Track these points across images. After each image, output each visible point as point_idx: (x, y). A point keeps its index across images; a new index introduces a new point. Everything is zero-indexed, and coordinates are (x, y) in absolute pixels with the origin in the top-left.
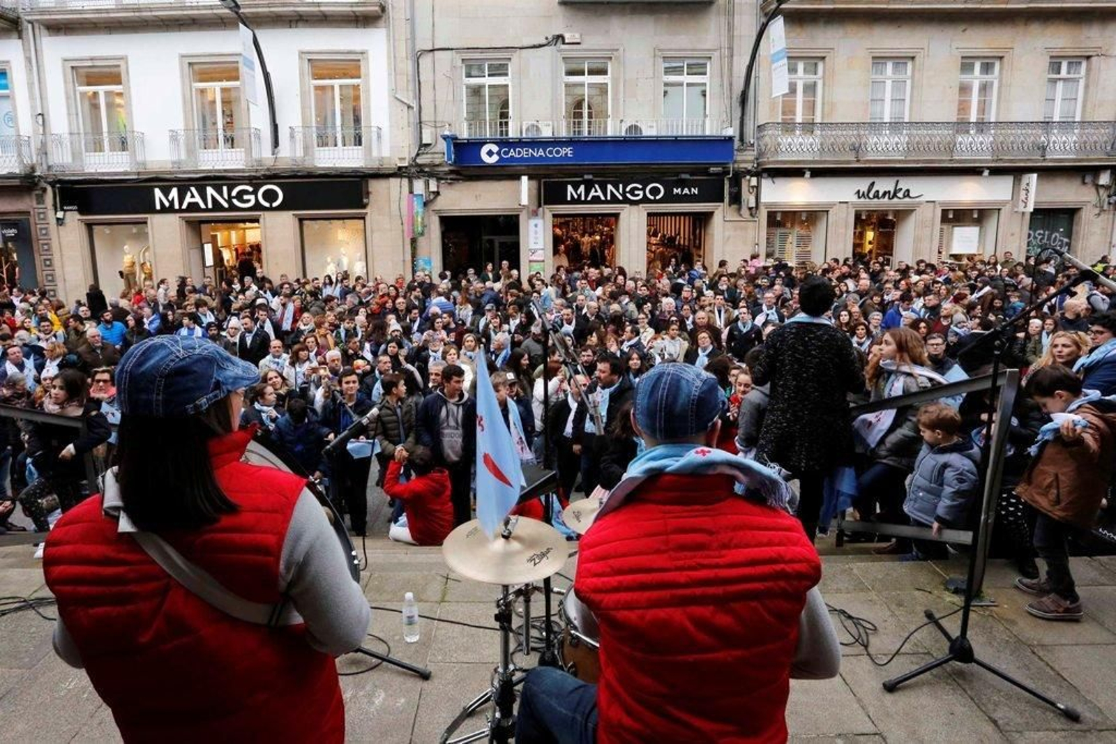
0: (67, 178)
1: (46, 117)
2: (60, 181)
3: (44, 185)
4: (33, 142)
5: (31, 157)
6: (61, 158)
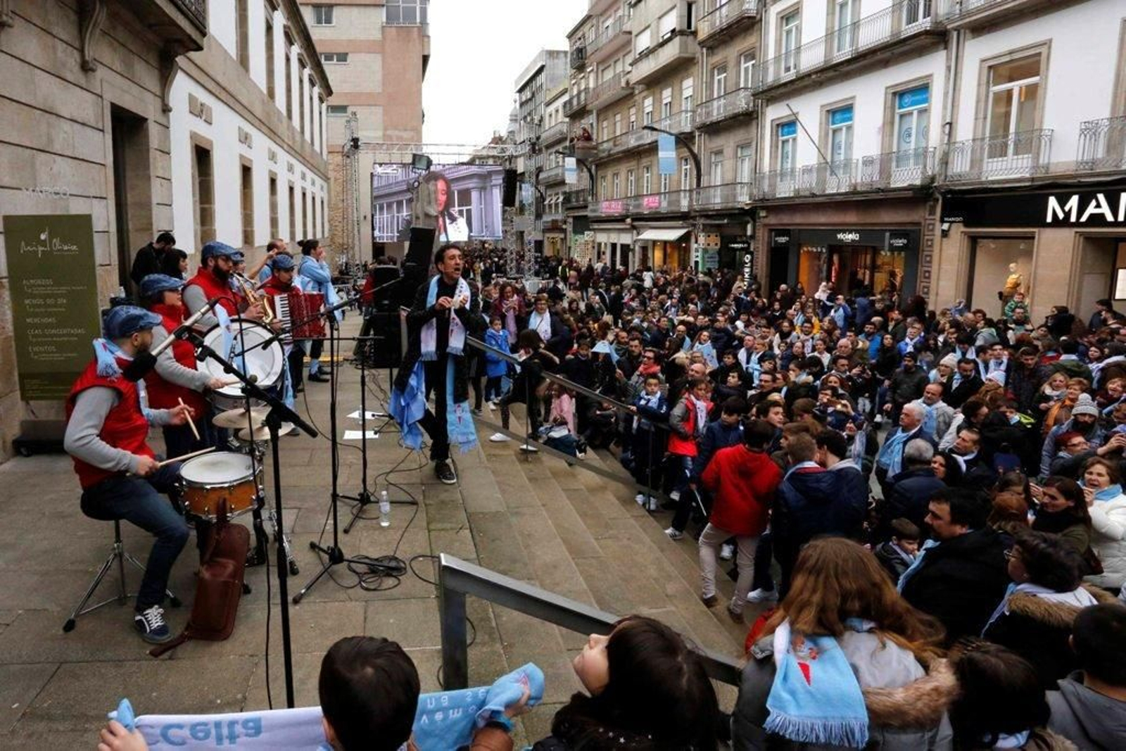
0: (957, 188)
1: (954, 125)
2: (950, 191)
3: (937, 196)
4: (937, 154)
5: (933, 167)
6: (960, 166)
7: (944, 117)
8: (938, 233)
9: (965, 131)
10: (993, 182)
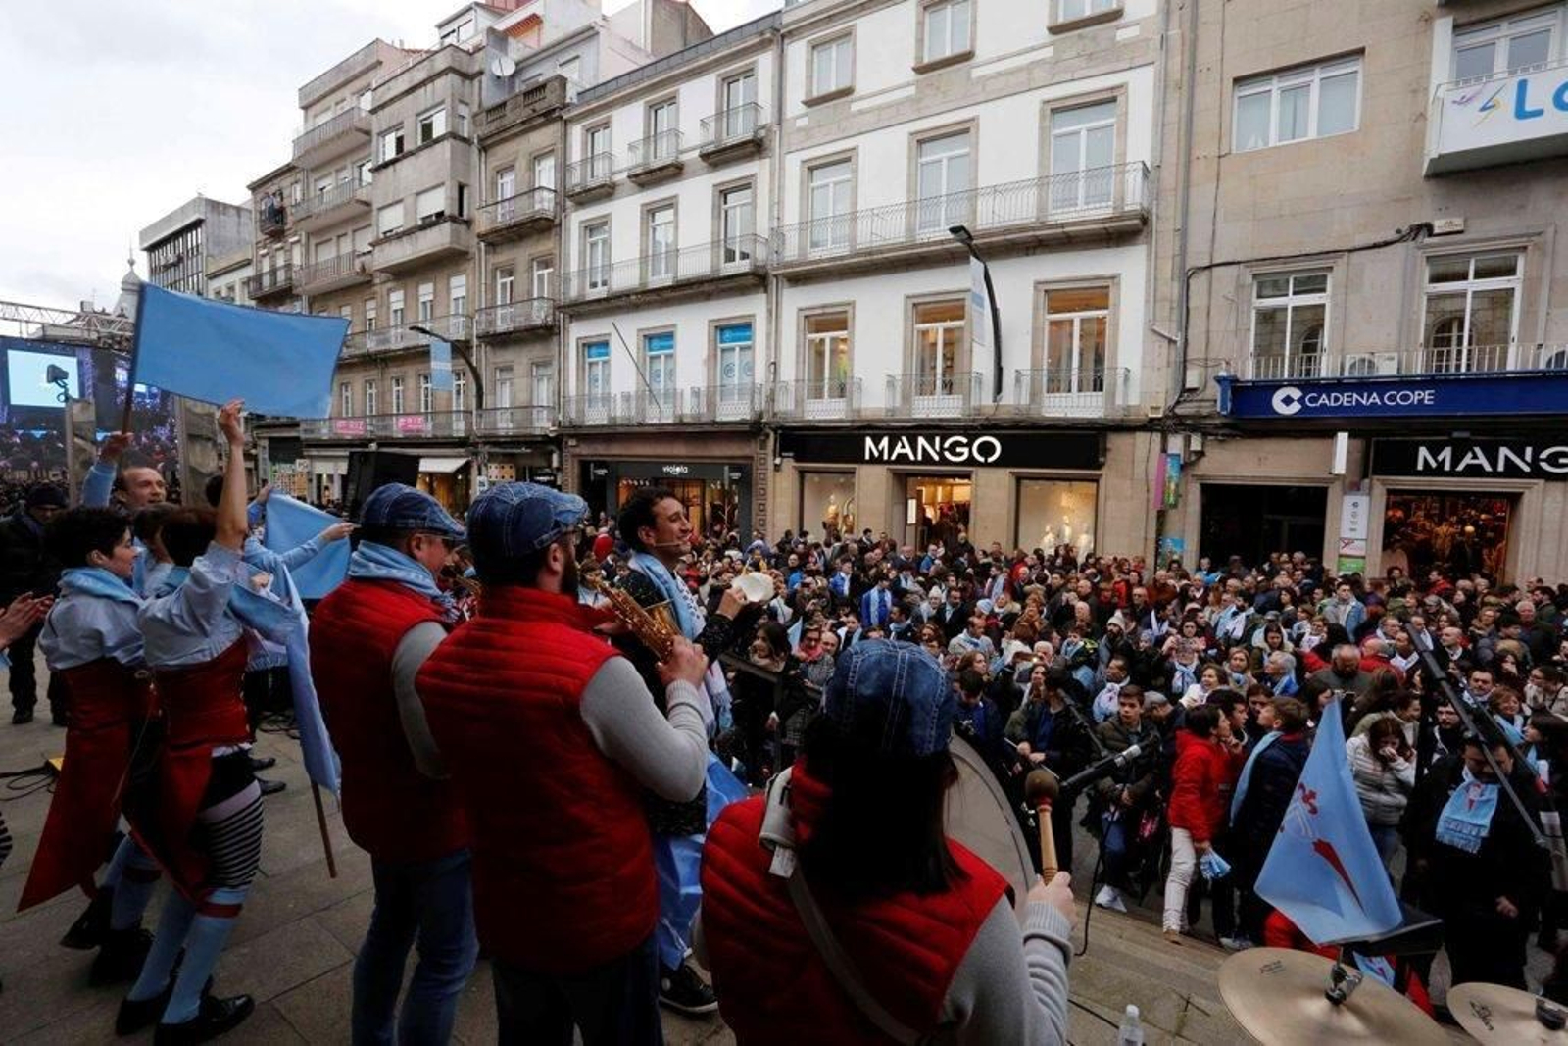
0: (788, 425)
1: (778, 365)
2: (782, 428)
3: (768, 431)
4: (764, 390)
5: (760, 404)
6: (786, 405)
7: (769, 355)
8: (771, 467)
9: (788, 372)
10: (820, 421)
